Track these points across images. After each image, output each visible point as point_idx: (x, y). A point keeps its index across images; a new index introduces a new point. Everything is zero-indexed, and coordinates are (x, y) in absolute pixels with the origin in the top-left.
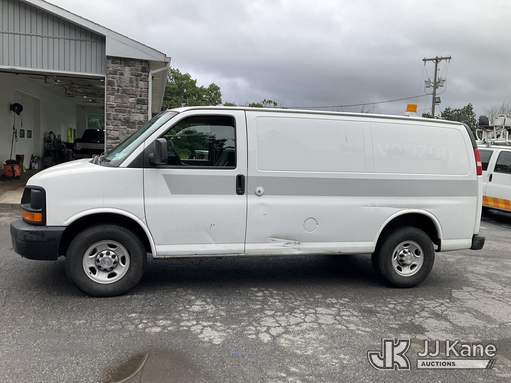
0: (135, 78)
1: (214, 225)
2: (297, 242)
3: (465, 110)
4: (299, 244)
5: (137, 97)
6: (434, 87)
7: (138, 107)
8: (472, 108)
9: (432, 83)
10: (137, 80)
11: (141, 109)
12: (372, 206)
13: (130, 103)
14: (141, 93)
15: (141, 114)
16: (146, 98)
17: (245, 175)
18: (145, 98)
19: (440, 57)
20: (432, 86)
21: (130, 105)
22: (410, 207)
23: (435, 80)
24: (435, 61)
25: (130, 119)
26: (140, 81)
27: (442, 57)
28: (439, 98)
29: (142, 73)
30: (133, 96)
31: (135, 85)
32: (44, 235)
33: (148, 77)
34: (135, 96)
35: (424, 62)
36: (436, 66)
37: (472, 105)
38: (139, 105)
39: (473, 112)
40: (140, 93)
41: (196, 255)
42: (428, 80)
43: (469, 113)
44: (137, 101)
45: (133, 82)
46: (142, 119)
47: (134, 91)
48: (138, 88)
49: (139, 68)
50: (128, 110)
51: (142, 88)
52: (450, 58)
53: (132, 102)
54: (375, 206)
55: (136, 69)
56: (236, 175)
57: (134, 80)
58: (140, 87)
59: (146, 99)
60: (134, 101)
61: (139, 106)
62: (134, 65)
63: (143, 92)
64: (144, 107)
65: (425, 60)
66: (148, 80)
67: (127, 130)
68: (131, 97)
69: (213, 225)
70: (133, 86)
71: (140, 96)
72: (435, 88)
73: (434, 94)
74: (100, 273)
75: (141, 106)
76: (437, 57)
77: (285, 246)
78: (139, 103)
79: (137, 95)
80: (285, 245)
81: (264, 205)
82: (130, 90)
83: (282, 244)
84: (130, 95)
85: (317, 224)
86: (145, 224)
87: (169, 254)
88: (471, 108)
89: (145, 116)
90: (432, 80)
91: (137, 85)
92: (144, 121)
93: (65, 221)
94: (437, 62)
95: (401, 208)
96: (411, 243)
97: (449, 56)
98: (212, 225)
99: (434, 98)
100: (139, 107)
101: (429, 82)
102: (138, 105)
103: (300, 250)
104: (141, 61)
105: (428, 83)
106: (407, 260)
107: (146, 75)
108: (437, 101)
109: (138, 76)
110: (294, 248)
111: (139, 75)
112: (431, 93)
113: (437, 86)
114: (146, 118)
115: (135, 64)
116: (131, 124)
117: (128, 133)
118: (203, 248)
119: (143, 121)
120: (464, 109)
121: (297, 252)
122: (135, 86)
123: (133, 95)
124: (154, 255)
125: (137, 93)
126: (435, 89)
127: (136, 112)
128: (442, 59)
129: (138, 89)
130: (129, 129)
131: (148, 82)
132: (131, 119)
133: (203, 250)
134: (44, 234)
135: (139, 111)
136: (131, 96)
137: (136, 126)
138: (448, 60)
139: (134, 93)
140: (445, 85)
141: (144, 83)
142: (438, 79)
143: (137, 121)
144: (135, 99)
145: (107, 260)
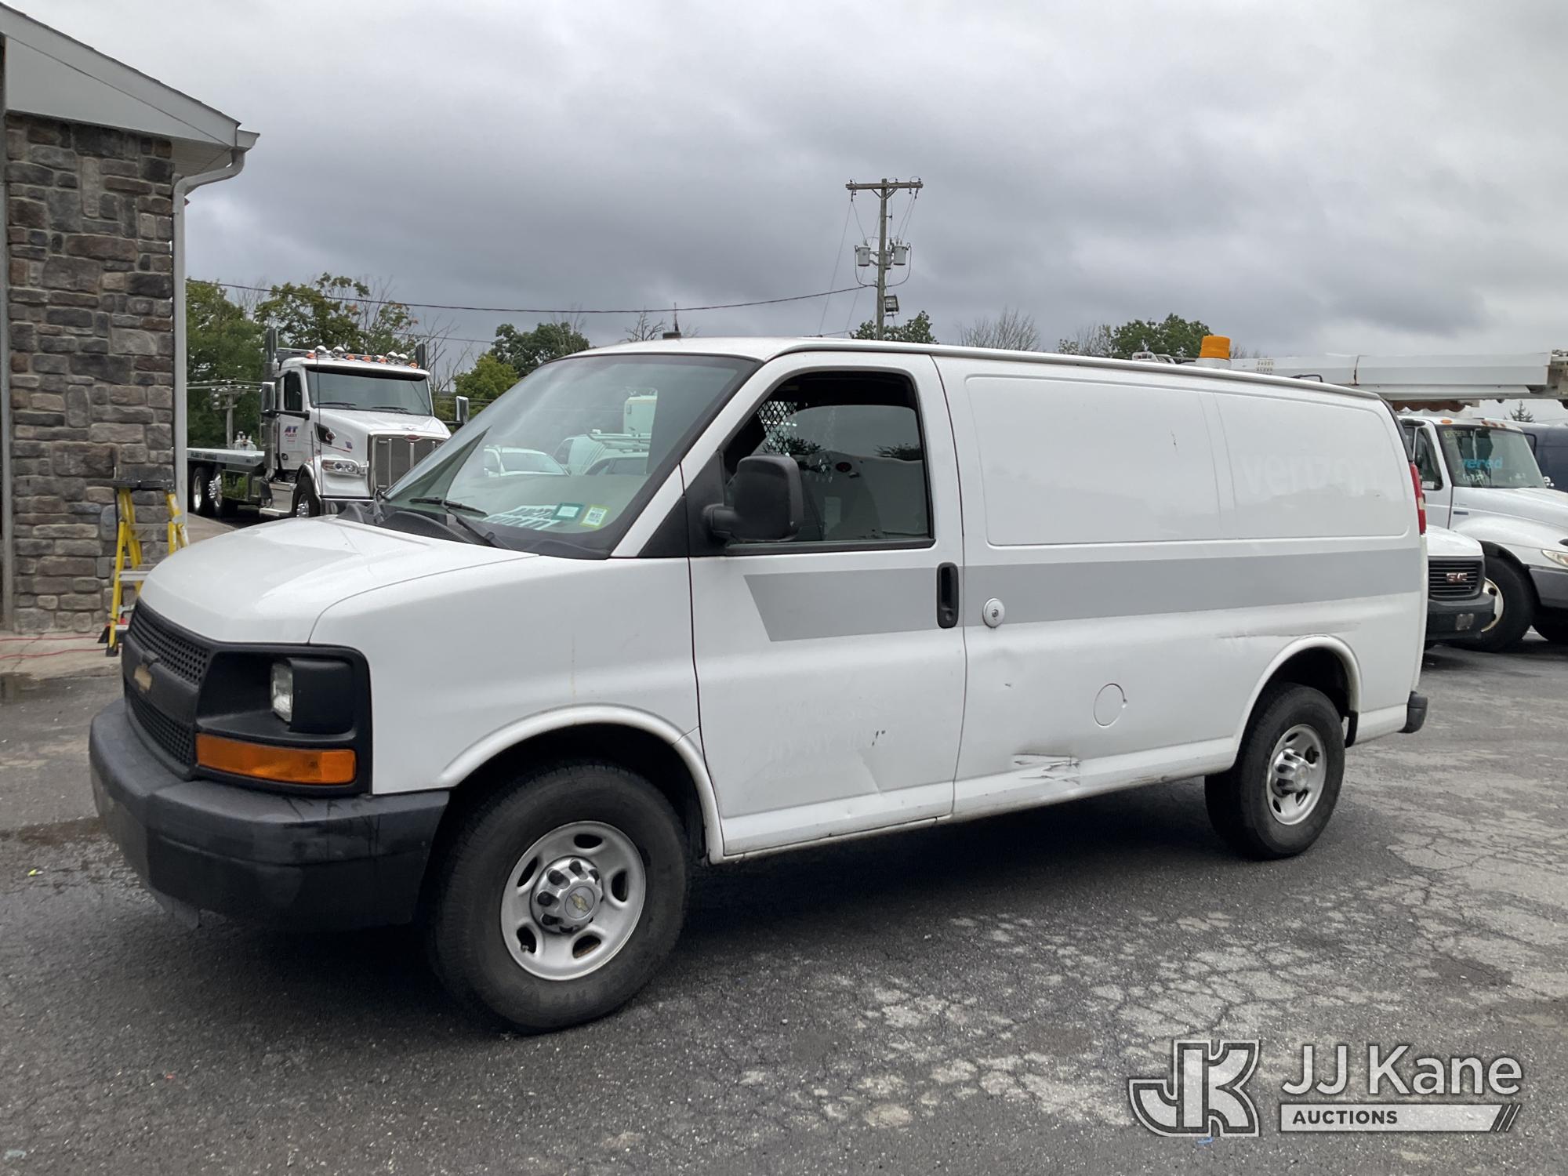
0: (124, 199)
1: (883, 732)
2: (1074, 761)
3: (911, 329)
4: (1076, 765)
5: (131, 269)
6: (879, 265)
7: (138, 306)
8: (928, 326)
9: (874, 253)
10: (129, 207)
11: (148, 314)
12: (1238, 637)
13: (106, 290)
14: (148, 257)
15: (147, 333)
16: (167, 274)
17: (959, 565)
18: (162, 274)
19: (894, 181)
20: (874, 263)
21: (105, 297)
22: (1308, 631)
23: (882, 245)
24: (879, 191)
25: (107, 348)
26: (141, 211)
27: (899, 182)
28: (895, 297)
29: (150, 183)
30: (117, 265)
31: (122, 225)
32: (377, 831)
33: (171, 197)
34: (125, 266)
35: (850, 192)
36: (884, 206)
37: (928, 317)
38: (140, 298)
39: (932, 336)
40: (142, 255)
41: (830, 836)
42: (863, 246)
43: (922, 337)
44: (132, 282)
45: (115, 212)
46: (154, 349)
47: (119, 247)
48: (134, 235)
49: (137, 165)
50: (99, 317)
51: (152, 239)
52: (918, 185)
53: (111, 287)
54: (1244, 636)
55: (127, 168)
56: (937, 566)
57: (117, 208)
58: (142, 233)
59: (167, 277)
60: (122, 284)
61: (140, 303)
62: (118, 150)
63: (156, 252)
64: (160, 305)
65: (852, 187)
66: (171, 209)
67: (98, 388)
68: (107, 270)
69: (880, 733)
70: (115, 230)
71: (145, 266)
72: (883, 268)
73: (881, 285)
74: (547, 945)
75: (147, 302)
76: (884, 181)
77: (1046, 777)
78: (142, 290)
79: (132, 261)
80: (1046, 774)
81: (1005, 655)
82: (102, 242)
83: (1040, 772)
84: (103, 259)
85: (1125, 701)
86: (698, 752)
87: (758, 843)
88: (926, 324)
89: (163, 338)
90: (875, 247)
91: (131, 225)
92: (161, 355)
93: (446, 768)
94: (885, 196)
95: (1292, 635)
96: (1301, 733)
97: (917, 181)
98: (877, 734)
99: (882, 298)
100: (141, 307)
101: (866, 250)
102: (135, 298)
103: (1078, 783)
104: (145, 141)
105: (864, 254)
106: (1298, 778)
107: (164, 192)
108: (890, 306)
109: (134, 193)
110: (1066, 780)
111: (139, 190)
112: (873, 283)
113: (888, 263)
114: (165, 347)
115: (122, 148)
116: (111, 368)
117: (99, 398)
118: (849, 813)
119: (158, 358)
120: (909, 326)
121: (1072, 792)
122: (123, 228)
123: (118, 262)
124: (717, 854)
125: (130, 256)
126: (882, 273)
127: (130, 322)
128: (897, 186)
129: (133, 240)
130: (104, 385)
131: (172, 216)
132: (110, 348)
133: (848, 817)
134: (375, 827)
135: (141, 320)
136: (109, 264)
137: (129, 375)
138: (914, 190)
139: (119, 253)
140: (907, 263)
141: (159, 218)
142: (891, 243)
143: (134, 355)
144: (125, 278)
145: (580, 892)
